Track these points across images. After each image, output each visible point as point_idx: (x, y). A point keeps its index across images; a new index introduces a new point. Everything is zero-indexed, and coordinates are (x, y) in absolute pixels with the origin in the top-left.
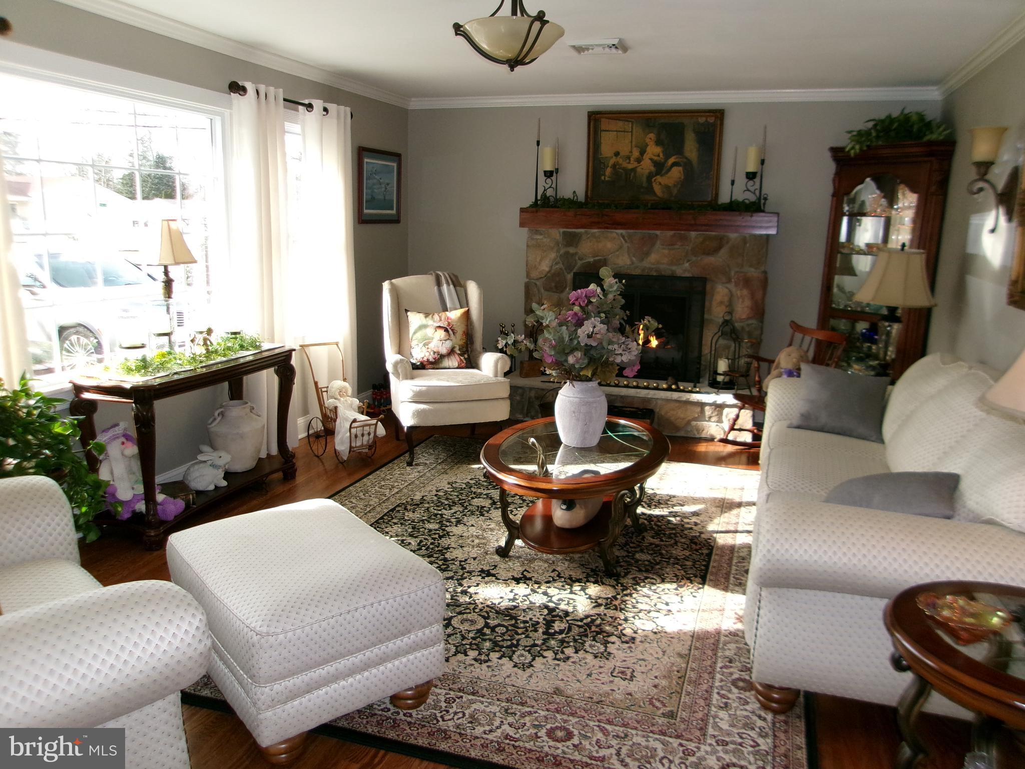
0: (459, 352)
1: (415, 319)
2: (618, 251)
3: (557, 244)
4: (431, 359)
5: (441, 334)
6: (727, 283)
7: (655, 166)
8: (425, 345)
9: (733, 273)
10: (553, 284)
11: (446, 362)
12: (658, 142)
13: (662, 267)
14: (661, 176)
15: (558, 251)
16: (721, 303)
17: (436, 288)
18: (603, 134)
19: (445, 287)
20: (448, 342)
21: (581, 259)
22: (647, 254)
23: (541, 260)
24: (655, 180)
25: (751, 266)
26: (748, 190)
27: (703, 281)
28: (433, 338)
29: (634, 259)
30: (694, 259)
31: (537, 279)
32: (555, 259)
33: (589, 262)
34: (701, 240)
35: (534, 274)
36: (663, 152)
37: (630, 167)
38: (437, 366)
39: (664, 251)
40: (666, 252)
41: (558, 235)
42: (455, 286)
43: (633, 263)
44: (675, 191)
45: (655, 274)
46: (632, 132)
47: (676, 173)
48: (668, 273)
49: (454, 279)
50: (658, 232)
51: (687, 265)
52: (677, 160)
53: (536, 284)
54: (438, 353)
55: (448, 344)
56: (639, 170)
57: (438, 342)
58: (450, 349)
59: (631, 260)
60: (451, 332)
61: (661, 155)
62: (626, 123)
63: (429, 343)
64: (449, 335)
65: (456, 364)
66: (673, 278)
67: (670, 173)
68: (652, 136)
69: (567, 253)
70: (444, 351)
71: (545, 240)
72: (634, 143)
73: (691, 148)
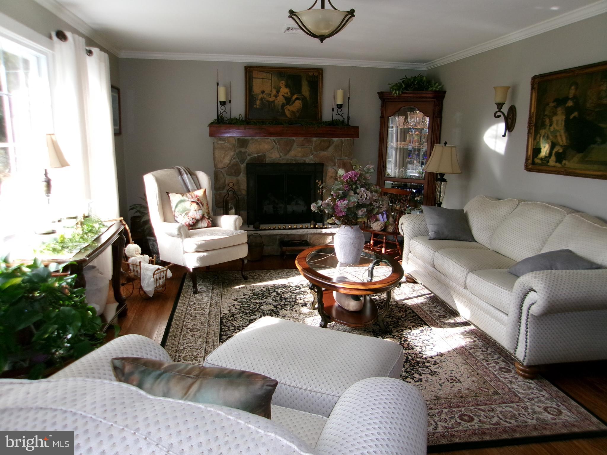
0: (207, 217)
1: (175, 198)
2: (272, 149)
3: (234, 146)
4: (191, 223)
5: (195, 206)
6: (334, 166)
7: (285, 100)
8: (186, 214)
9: (336, 161)
10: (233, 171)
11: (201, 224)
12: (287, 86)
13: (298, 158)
14: (290, 105)
15: (235, 151)
16: (332, 177)
17: (180, 177)
18: (254, 80)
19: (185, 176)
20: (200, 211)
21: (249, 155)
22: (289, 151)
23: (224, 157)
24: (286, 107)
25: (346, 156)
26: (339, 114)
27: (322, 165)
28: (190, 210)
29: (281, 154)
30: (315, 153)
31: (222, 168)
32: (233, 156)
33: (255, 157)
34: (319, 142)
35: (220, 165)
36: (290, 92)
37: (271, 100)
38: (195, 228)
39: (298, 149)
40: (299, 149)
41: (234, 141)
42: (191, 175)
43: (281, 157)
44: (298, 115)
45: (294, 163)
46: (271, 79)
47: (298, 104)
48: (301, 162)
49: (189, 170)
50: (294, 138)
51: (312, 156)
52: (298, 97)
53: (221, 171)
54: (195, 219)
55: (200, 212)
56: (276, 102)
57: (194, 212)
58: (202, 216)
59: (280, 155)
60: (200, 205)
61: (289, 93)
62: (268, 74)
63: (188, 213)
64: (200, 206)
65: (206, 225)
66: (305, 164)
67: (294, 104)
68: (283, 82)
69: (240, 152)
70: (198, 217)
71: (226, 144)
72: (273, 86)
73: (306, 90)
